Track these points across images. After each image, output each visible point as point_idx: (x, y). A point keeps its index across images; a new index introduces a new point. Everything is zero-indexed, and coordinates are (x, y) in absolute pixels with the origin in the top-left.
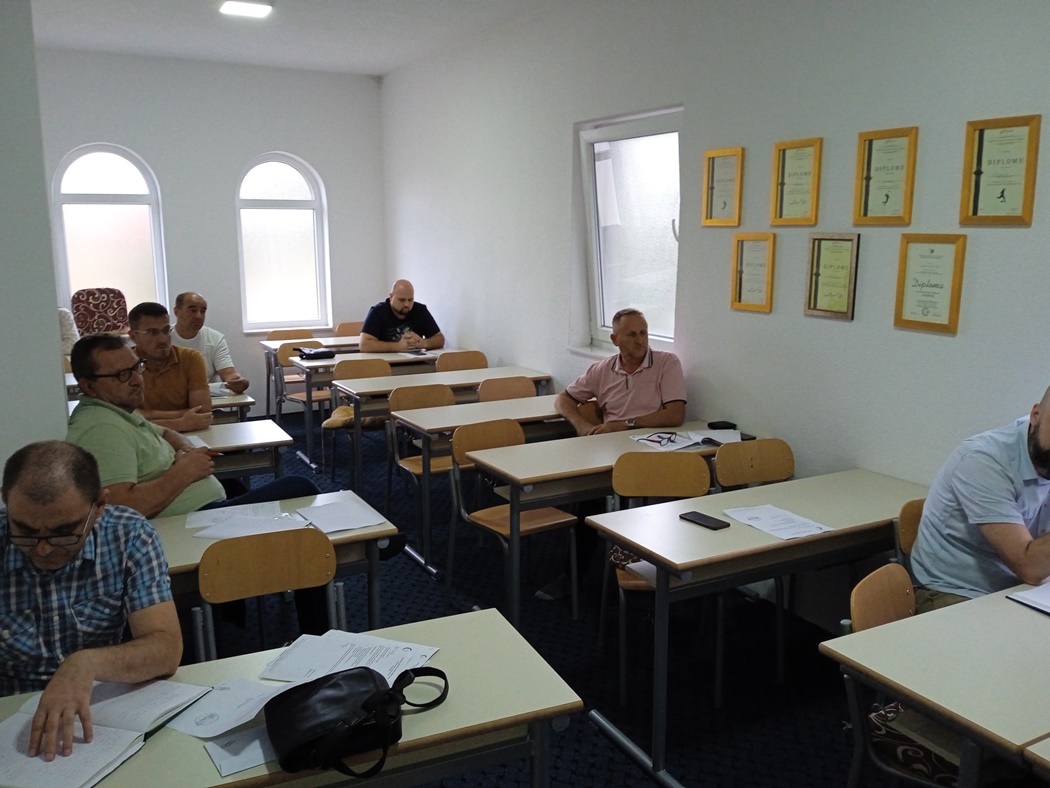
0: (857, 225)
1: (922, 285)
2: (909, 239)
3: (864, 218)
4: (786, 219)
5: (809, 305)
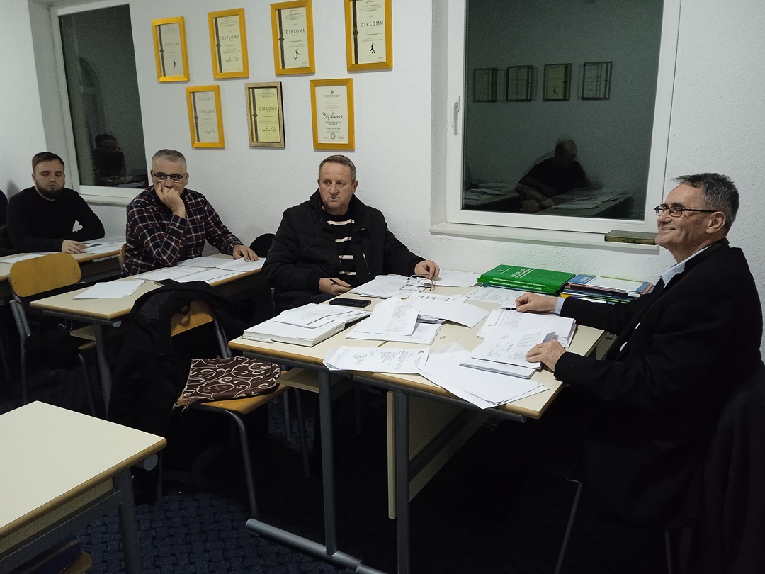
0: (278, 75)
1: (329, 117)
2: (316, 84)
3: (283, 70)
4: (225, 74)
5: (253, 139)
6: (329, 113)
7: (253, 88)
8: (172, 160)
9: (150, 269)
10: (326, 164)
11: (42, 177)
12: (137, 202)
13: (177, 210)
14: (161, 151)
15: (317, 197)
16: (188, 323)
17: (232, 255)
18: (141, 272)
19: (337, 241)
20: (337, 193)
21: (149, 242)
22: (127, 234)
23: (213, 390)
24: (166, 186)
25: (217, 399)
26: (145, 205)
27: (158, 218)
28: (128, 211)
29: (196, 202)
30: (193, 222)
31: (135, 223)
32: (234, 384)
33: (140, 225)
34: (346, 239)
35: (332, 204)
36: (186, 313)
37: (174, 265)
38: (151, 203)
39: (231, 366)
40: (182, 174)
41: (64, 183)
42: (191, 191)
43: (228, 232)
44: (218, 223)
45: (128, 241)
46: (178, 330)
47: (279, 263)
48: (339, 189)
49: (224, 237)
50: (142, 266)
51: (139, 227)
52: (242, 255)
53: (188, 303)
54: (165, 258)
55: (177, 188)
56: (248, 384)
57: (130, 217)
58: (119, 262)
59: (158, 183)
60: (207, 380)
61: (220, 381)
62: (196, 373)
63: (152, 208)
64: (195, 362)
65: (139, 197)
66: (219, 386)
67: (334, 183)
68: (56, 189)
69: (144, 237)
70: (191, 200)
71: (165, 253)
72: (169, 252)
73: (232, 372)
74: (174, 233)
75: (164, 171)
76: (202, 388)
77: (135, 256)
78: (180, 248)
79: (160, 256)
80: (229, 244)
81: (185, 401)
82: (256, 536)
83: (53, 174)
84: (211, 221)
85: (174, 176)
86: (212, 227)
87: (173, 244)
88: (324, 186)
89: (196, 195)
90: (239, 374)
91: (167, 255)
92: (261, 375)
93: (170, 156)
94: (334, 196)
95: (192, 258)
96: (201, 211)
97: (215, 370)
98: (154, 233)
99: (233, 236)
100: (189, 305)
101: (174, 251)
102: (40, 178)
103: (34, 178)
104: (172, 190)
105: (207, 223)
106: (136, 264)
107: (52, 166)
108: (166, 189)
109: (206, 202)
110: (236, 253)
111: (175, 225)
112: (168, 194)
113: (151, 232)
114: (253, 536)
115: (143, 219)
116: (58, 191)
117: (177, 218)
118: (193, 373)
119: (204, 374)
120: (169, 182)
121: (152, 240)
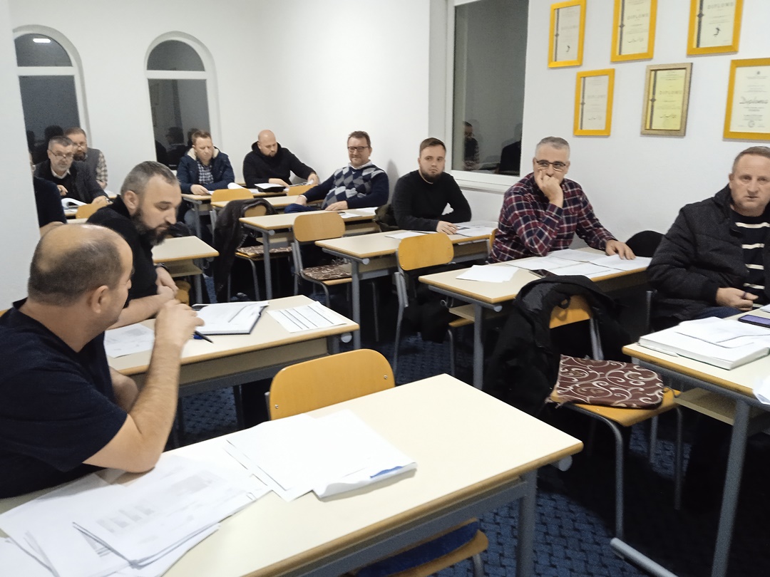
0: (690, 55)
1: (750, 102)
2: (737, 64)
3: (696, 49)
4: (624, 56)
5: (645, 126)
6: (749, 97)
7: (656, 71)
8: (556, 147)
9: (518, 257)
10: (746, 156)
11: (426, 161)
12: (516, 189)
13: (554, 199)
14: (547, 139)
15: (726, 194)
16: (564, 318)
17: (604, 250)
18: (509, 259)
19: (745, 247)
20: (757, 192)
21: (523, 230)
22: (500, 220)
23: (588, 393)
24: (547, 174)
25: (593, 403)
26: (523, 193)
27: (535, 206)
28: (506, 197)
29: (573, 192)
30: (567, 212)
31: (512, 209)
32: (611, 390)
33: (517, 212)
34: (757, 245)
35: (748, 204)
36: (565, 307)
37: (544, 255)
38: (529, 191)
39: (605, 370)
40: (564, 162)
41: (444, 168)
42: (568, 180)
43: (599, 226)
44: (591, 216)
45: (501, 227)
46: (555, 323)
47: (668, 265)
48: (761, 186)
49: (595, 230)
50: (511, 253)
51: (515, 214)
52: (617, 251)
53: (568, 297)
54: (536, 247)
55: (557, 177)
56: (627, 394)
57: (506, 204)
58: (486, 247)
59: (539, 171)
60: (580, 380)
61: (594, 384)
62: (567, 370)
63: (530, 196)
64: (565, 358)
65: (518, 185)
66: (595, 390)
67: (754, 179)
68: (437, 173)
69: (519, 224)
70: (567, 189)
71: (537, 242)
72: (541, 241)
73: (607, 377)
74: (549, 222)
75: (547, 159)
76: (575, 388)
77: (505, 242)
78: (553, 238)
79: (532, 244)
80: (601, 238)
81: (560, 398)
82: (620, 559)
83: (435, 159)
84: (584, 213)
85: (557, 164)
86: (584, 219)
87: (547, 233)
88: (739, 182)
89: (572, 185)
90: (614, 380)
91: (539, 245)
92: (641, 386)
93: (555, 144)
94: (752, 196)
95: (560, 249)
96: (576, 201)
97: (587, 370)
98: (529, 221)
99: (605, 230)
100: (569, 299)
101: (546, 241)
102: (424, 162)
103: (419, 161)
104: (553, 178)
105: (580, 214)
106: (505, 251)
107: (436, 151)
108: (547, 177)
109: (581, 193)
110: (609, 248)
111: (550, 215)
112: (549, 183)
113: (526, 220)
114: (617, 558)
115: (520, 207)
116: (438, 176)
117: (553, 207)
118: (563, 369)
119: (575, 373)
120: (551, 169)
121: (526, 228)
